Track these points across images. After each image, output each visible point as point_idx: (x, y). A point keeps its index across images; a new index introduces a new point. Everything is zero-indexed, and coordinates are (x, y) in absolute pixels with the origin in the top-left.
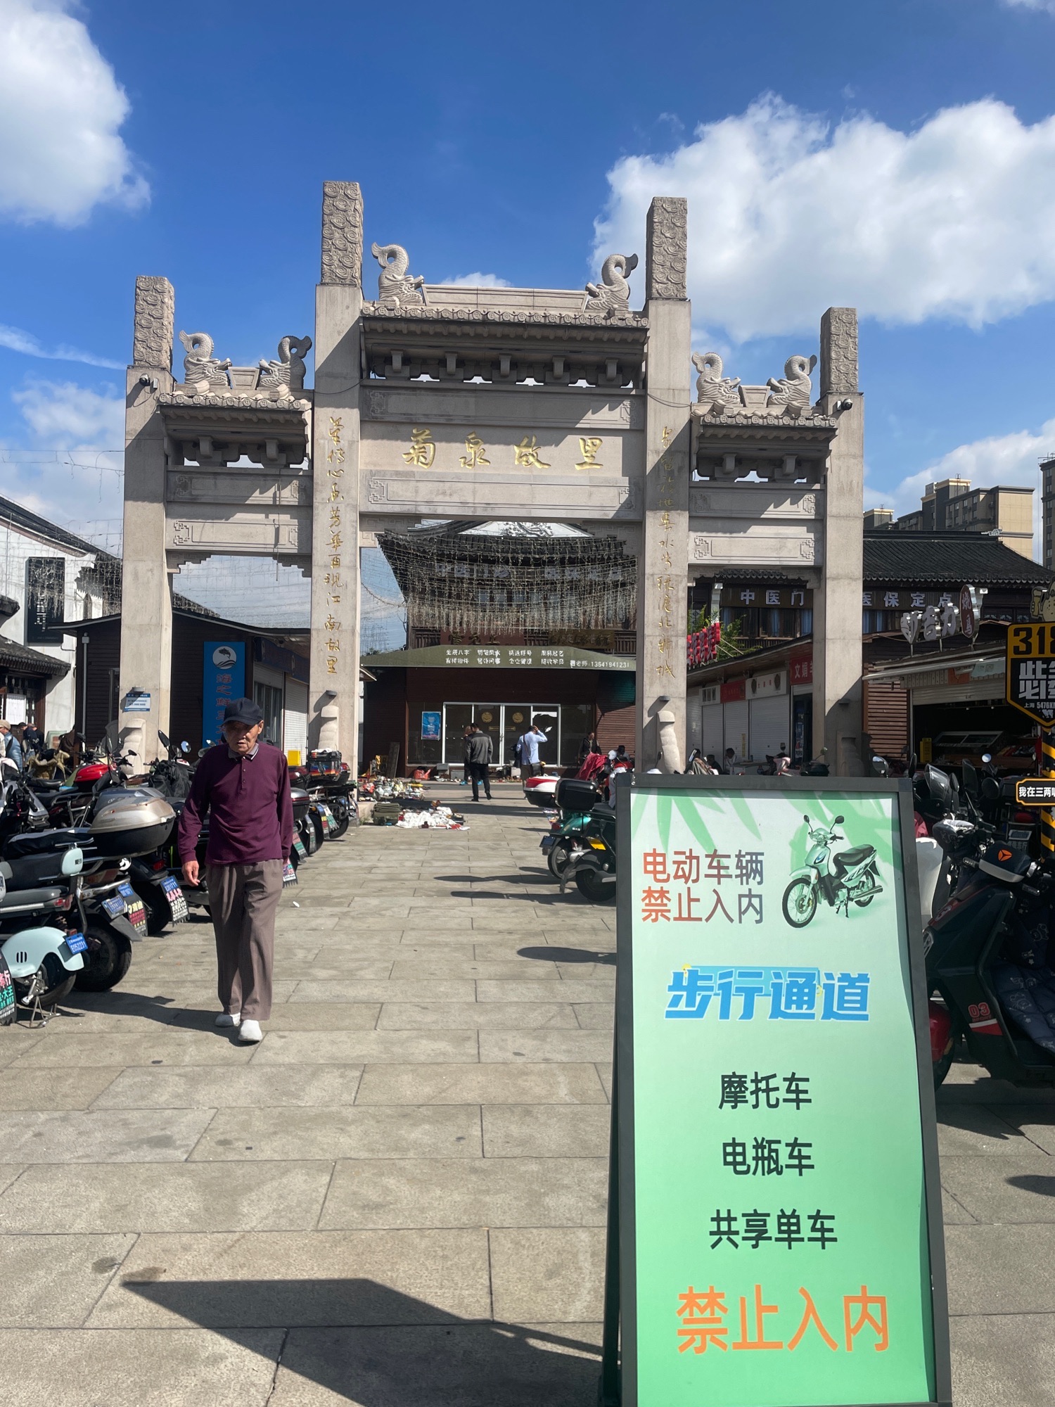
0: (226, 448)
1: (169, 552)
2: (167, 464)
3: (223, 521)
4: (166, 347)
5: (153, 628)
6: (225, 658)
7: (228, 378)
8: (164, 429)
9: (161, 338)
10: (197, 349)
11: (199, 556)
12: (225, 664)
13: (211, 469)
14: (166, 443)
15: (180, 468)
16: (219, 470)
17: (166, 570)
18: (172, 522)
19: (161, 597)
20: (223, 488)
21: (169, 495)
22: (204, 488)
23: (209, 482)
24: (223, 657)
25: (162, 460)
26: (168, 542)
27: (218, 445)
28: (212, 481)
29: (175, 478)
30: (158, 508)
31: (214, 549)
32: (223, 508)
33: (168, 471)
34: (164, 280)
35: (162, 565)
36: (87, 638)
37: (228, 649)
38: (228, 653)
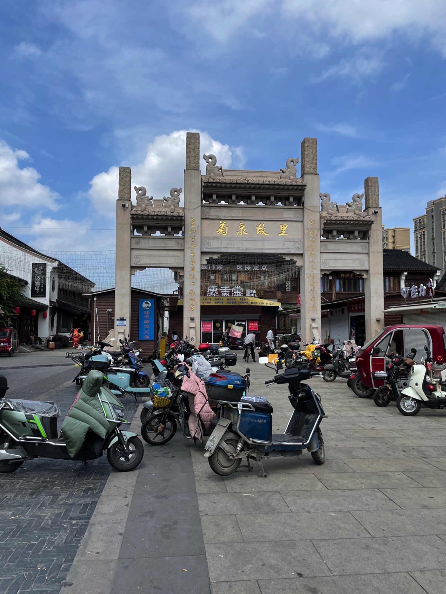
1: (131, 266)
5: (127, 295)
6: (147, 305)
7: (152, 203)
8: (130, 222)
11: (142, 268)
12: (147, 307)
13: (146, 236)
14: (132, 227)
16: (150, 236)
20: (152, 243)
21: (132, 246)
22: (144, 243)
25: (130, 234)
26: (132, 263)
27: (150, 228)
28: (147, 241)
29: (134, 240)
30: (128, 251)
31: (147, 265)
33: (131, 238)
35: (130, 272)
36: (96, 299)
37: (148, 302)
38: (148, 303)
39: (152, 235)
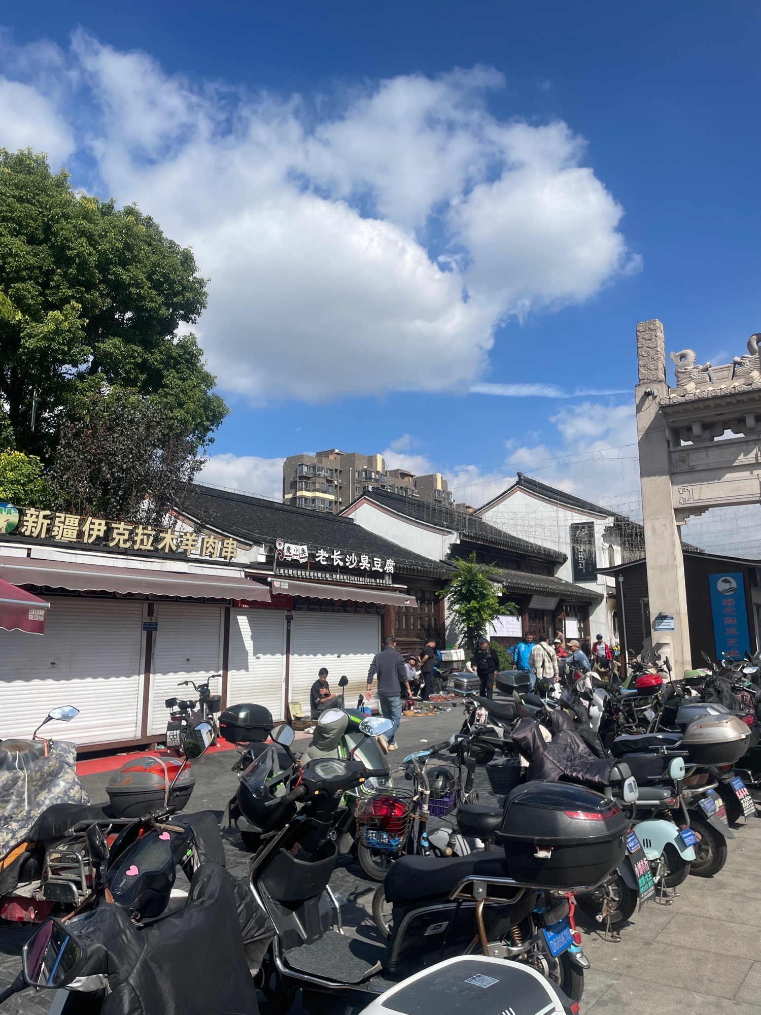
0: (712, 427)
1: (676, 510)
2: (669, 447)
3: (716, 481)
4: (661, 366)
5: (670, 567)
6: (727, 586)
7: (709, 376)
8: (665, 423)
9: (657, 360)
10: (684, 362)
11: (699, 510)
12: (728, 591)
13: (702, 445)
14: (667, 433)
15: (678, 448)
16: (709, 444)
17: (676, 524)
18: (676, 487)
19: (673, 544)
20: (714, 457)
21: (672, 469)
22: (698, 460)
23: (702, 454)
24: (725, 585)
25: (666, 444)
26: (675, 502)
27: (706, 427)
28: (704, 453)
29: (676, 456)
30: (666, 479)
31: (711, 503)
32: (715, 472)
33: (670, 452)
34: (655, 321)
35: (672, 520)
36: (622, 578)
37: (728, 578)
38: (729, 582)
39: (716, 439)
